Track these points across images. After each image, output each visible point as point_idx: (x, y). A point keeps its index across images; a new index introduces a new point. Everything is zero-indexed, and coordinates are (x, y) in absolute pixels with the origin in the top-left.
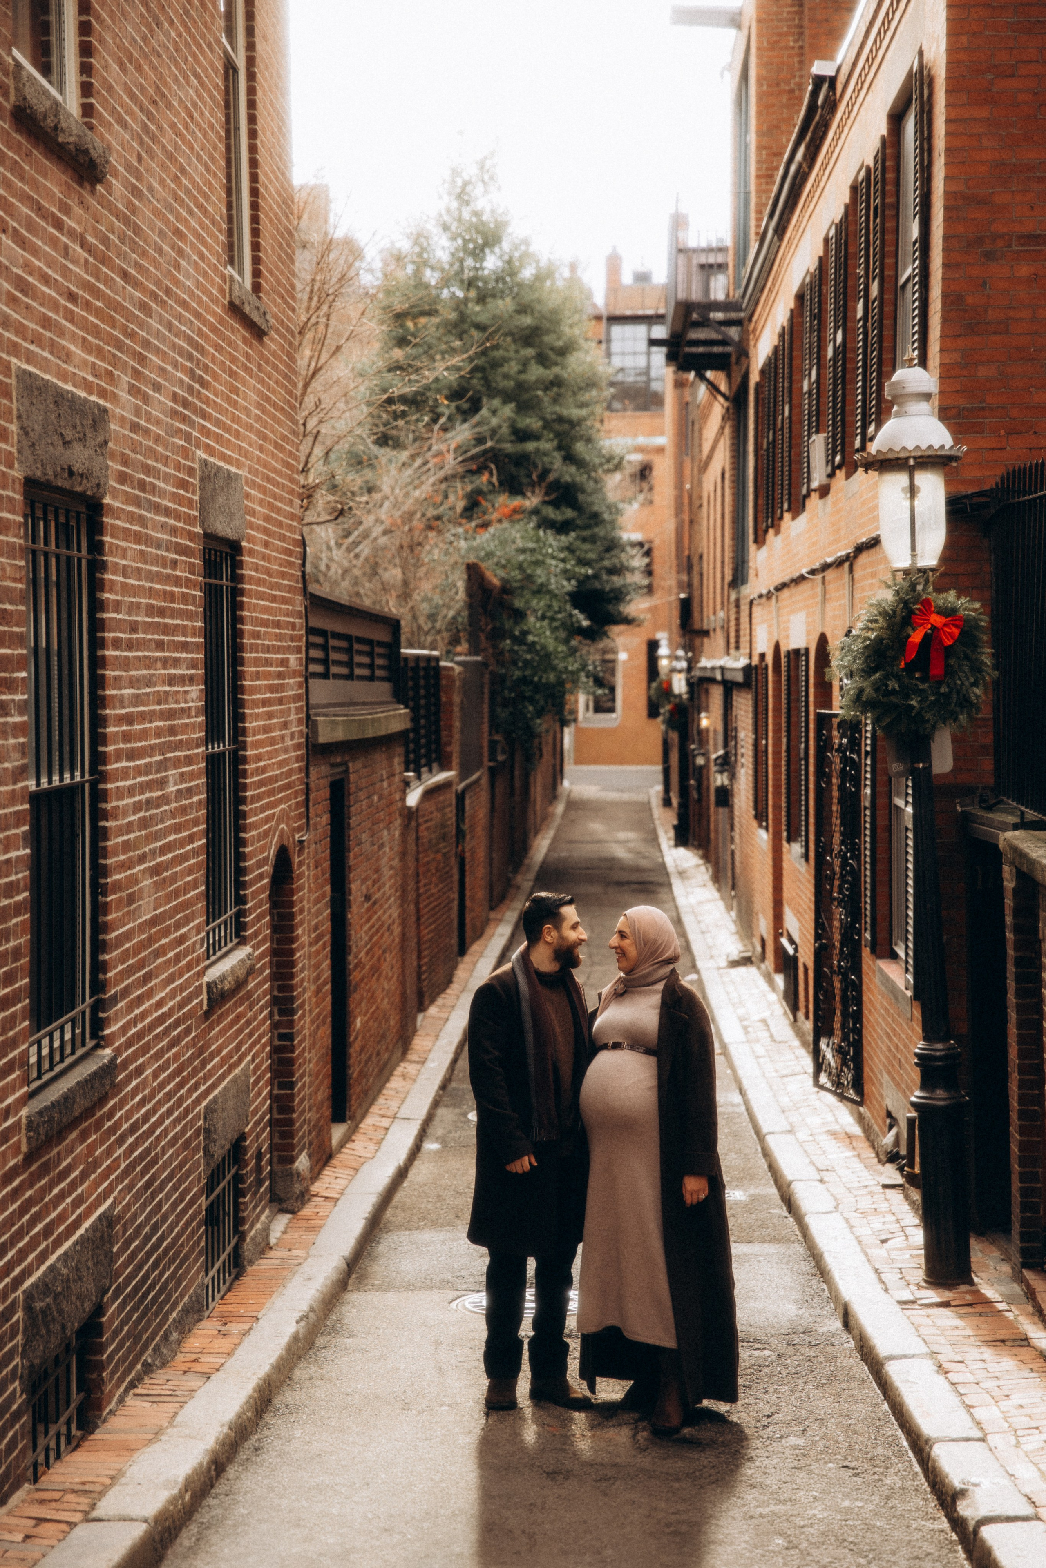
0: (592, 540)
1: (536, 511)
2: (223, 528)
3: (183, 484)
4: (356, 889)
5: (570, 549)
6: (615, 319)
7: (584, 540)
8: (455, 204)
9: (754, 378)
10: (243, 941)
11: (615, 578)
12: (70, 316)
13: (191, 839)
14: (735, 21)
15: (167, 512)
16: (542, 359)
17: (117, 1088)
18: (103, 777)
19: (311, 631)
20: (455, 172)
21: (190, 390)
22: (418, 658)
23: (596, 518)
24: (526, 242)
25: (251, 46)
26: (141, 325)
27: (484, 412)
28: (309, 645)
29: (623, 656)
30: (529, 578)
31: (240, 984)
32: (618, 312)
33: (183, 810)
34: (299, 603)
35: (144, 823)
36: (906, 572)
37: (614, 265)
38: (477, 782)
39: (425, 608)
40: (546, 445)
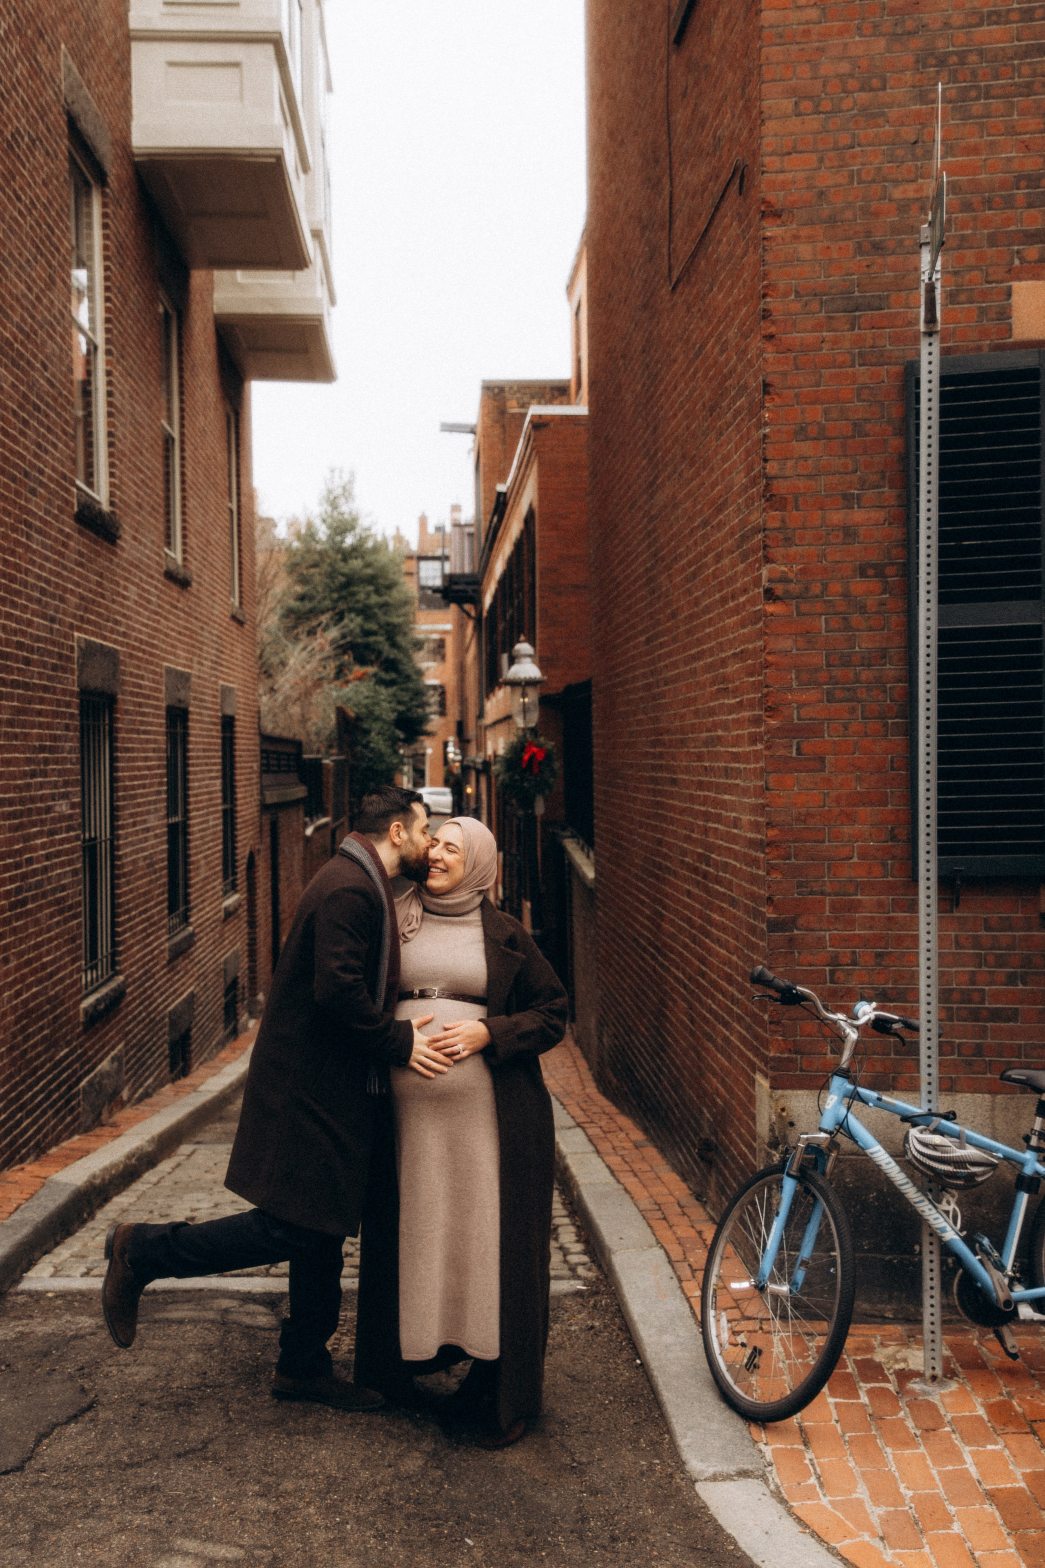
0: (406, 690)
1: (375, 675)
2: (229, 712)
3: (215, 696)
4: (283, 874)
5: (394, 695)
6: (421, 558)
7: (402, 690)
8: (329, 509)
9: (485, 614)
10: (236, 892)
11: (420, 710)
12: (180, 641)
13: (217, 845)
14: (473, 431)
15: (210, 709)
16: (377, 592)
17: (195, 943)
18: (188, 819)
19: (262, 751)
20: (330, 492)
21: (218, 657)
22: (311, 760)
23: (408, 678)
24: (368, 529)
25: (239, 501)
26: (202, 636)
27: (346, 621)
28: (262, 758)
29: (429, 751)
30: (371, 713)
31: (236, 910)
32: (423, 554)
33: (215, 833)
34: (257, 739)
35: (202, 838)
36: (523, 729)
37: (423, 522)
38: (342, 824)
39: (314, 729)
40: (380, 639)
